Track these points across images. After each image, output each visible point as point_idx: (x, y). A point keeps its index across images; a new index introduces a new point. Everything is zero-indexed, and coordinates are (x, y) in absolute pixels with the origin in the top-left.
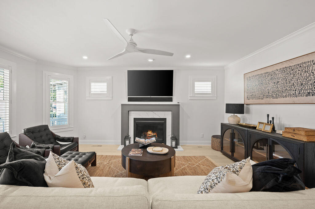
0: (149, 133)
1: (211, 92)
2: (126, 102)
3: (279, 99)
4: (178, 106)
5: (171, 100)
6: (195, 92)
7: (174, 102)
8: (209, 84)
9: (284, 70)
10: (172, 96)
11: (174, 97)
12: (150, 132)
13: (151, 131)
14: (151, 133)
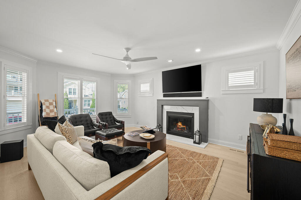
2: (162, 98)
4: (207, 101)
5: (200, 95)
6: (229, 85)
7: (204, 97)
11: (203, 92)
13: (181, 123)
14: (181, 125)
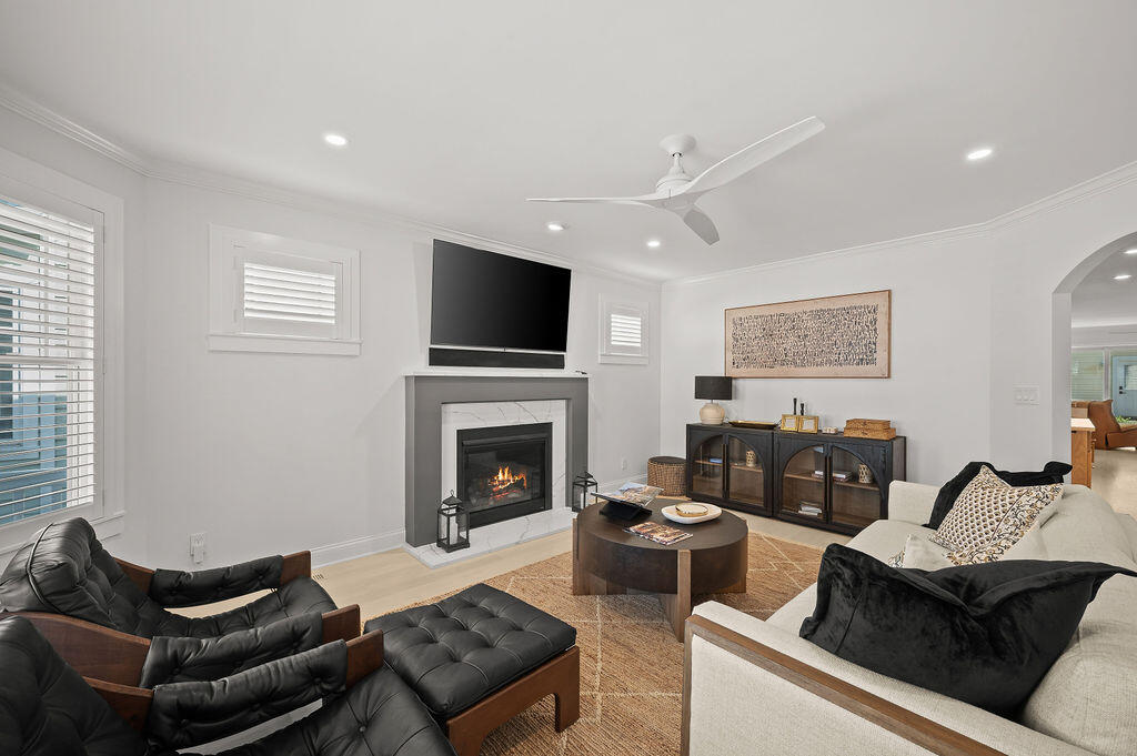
0: (501, 477)
1: (639, 345)
2: (423, 367)
3: (807, 369)
4: (583, 382)
5: (558, 363)
6: (613, 343)
7: (569, 371)
8: (637, 322)
9: (818, 314)
10: (565, 350)
11: (569, 355)
12: (504, 474)
13: (507, 470)
14: (506, 477)
